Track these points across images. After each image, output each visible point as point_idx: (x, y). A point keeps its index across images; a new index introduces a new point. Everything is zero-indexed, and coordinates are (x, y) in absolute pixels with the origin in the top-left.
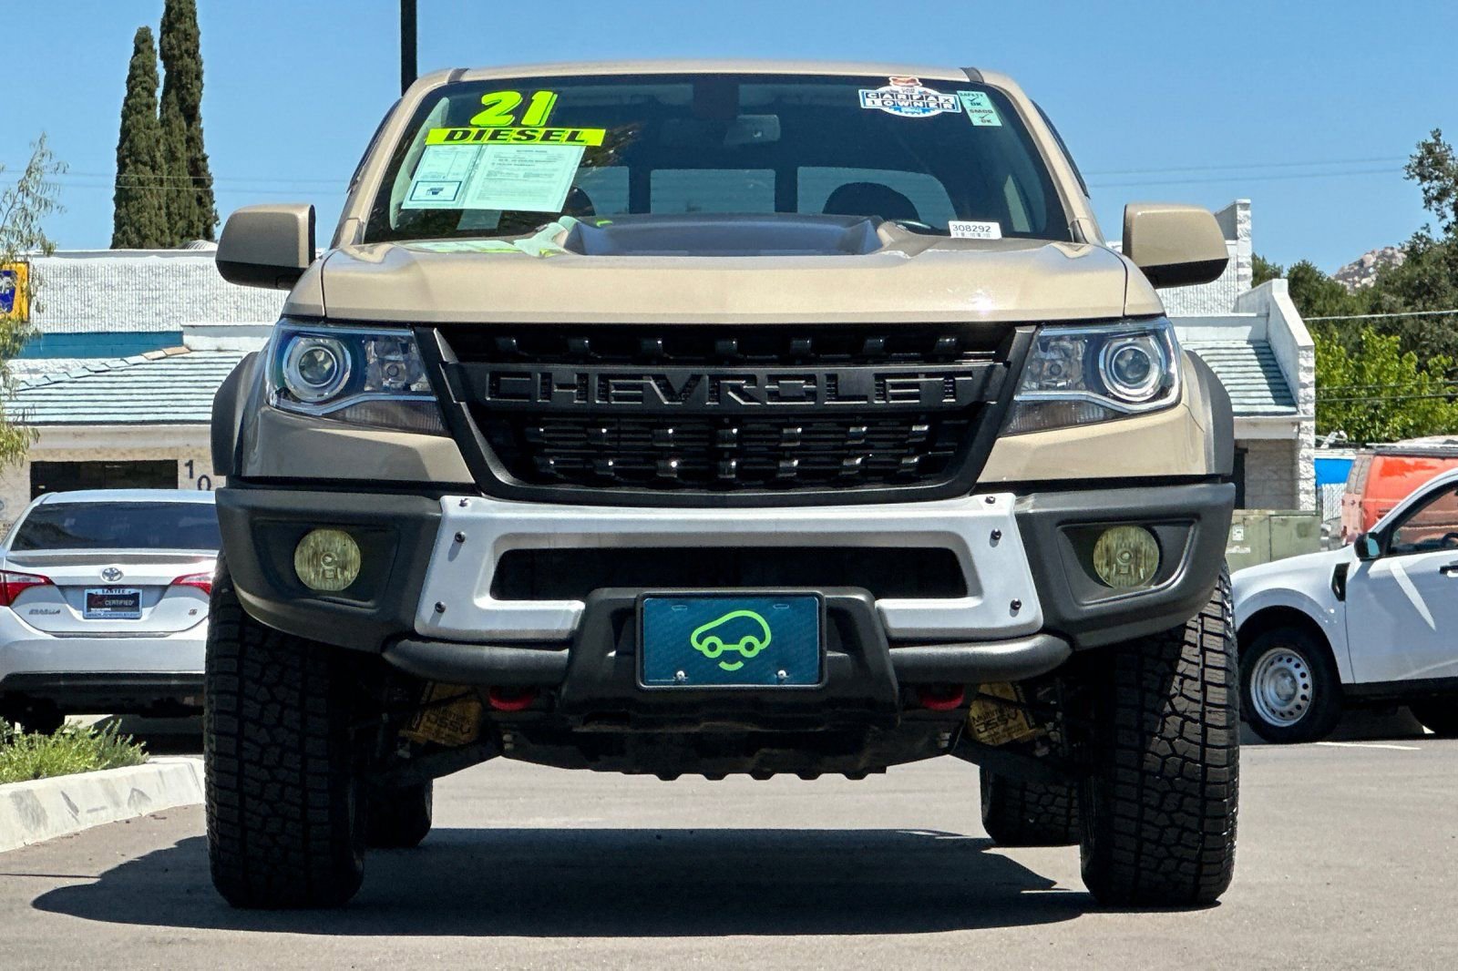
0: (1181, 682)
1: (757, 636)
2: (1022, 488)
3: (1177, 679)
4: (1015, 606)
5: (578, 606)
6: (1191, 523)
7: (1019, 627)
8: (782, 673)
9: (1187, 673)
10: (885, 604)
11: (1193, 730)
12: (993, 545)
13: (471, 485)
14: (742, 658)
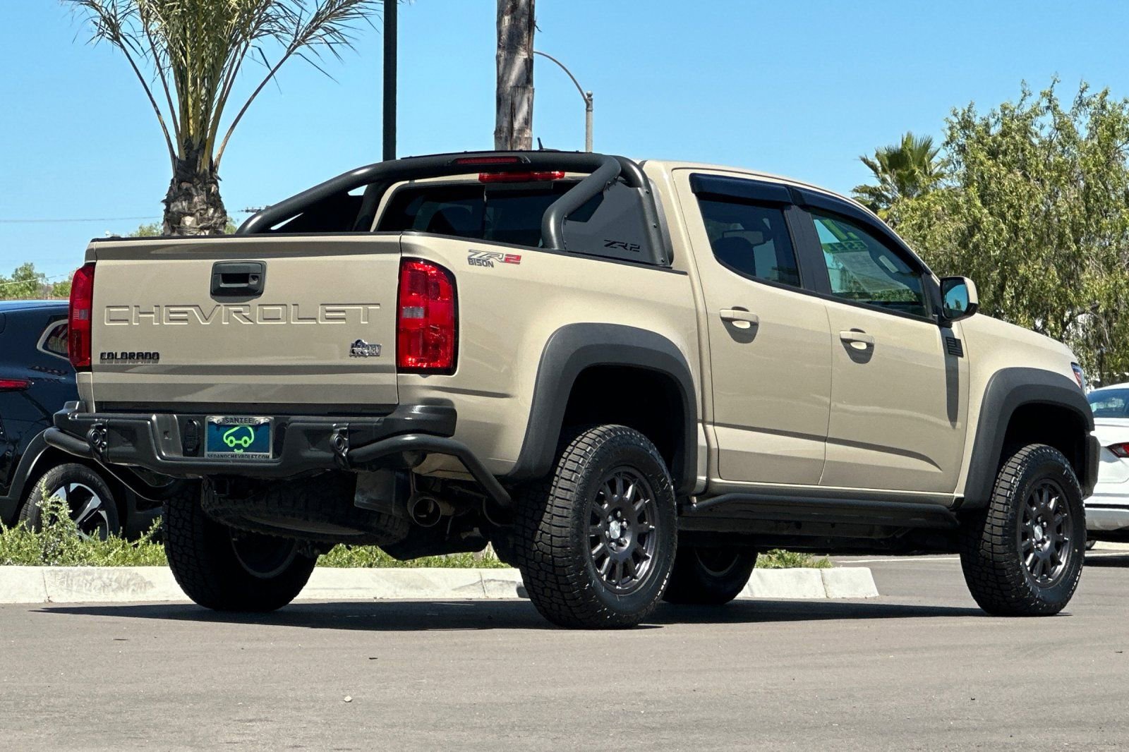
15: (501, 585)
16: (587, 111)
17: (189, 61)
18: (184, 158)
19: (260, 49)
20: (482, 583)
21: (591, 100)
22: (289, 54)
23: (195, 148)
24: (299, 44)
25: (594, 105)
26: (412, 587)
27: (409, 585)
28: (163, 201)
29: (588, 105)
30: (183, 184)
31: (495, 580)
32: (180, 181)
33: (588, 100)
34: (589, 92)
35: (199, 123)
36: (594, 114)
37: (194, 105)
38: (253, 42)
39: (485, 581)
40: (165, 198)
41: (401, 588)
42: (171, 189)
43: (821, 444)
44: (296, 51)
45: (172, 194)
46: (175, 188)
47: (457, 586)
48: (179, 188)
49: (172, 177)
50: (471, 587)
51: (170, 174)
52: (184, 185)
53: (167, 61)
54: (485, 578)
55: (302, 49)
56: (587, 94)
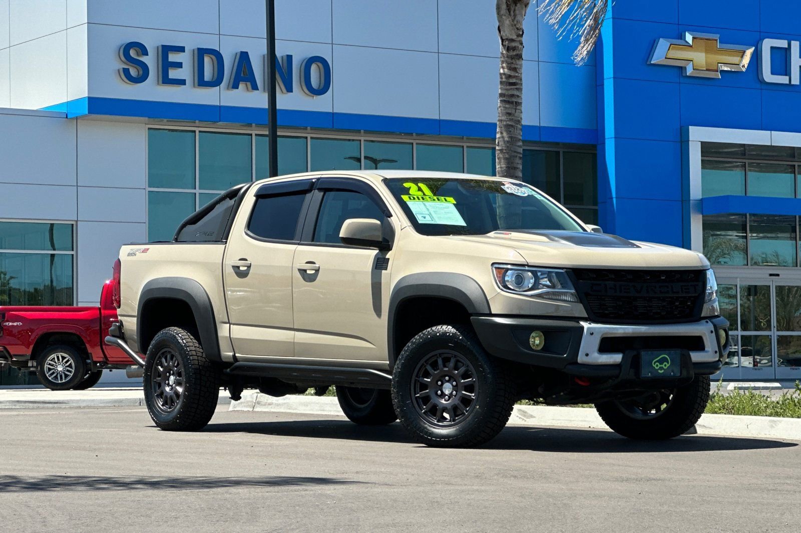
1: (667, 362)
14: (663, 369)
43: (293, 332)
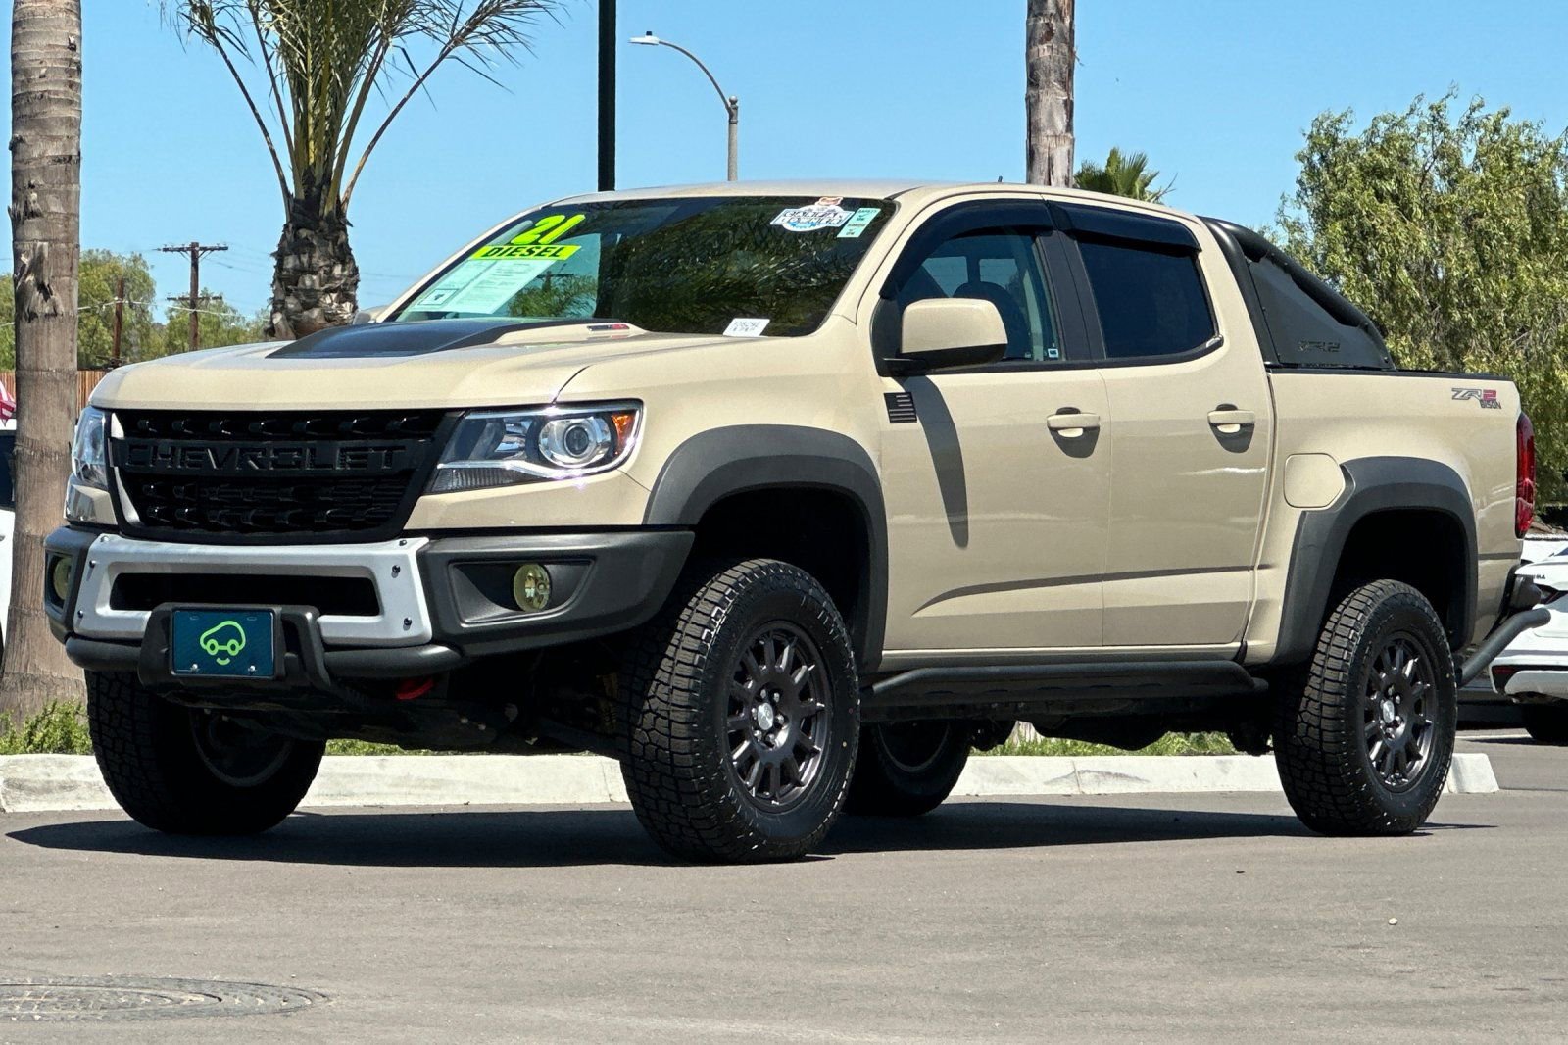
0: (657, 685)
1: (237, 640)
2: (436, 534)
3: (654, 683)
4: (408, 623)
5: (147, 614)
6: (589, 563)
7: (410, 638)
8: (253, 667)
9: (661, 680)
10: (325, 619)
11: (662, 723)
12: (394, 577)
13: (115, 526)
14: (229, 656)
15: (1096, 776)
16: (730, 123)
17: (310, 66)
18: (302, 196)
19: (403, 50)
20: (1076, 775)
21: (736, 108)
22: (442, 57)
23: (317, 183)
24: (456, 44)
25: (740, 116)
26: (1001, 780)
27: (998, 779)
28: (273, 254)
29: (731, 115)
30: (301, 231)
31: (1089, 771)
32: (297, 228)
33: (732, 109)
34: (733, 98)
35: (323, 149)
36: (738, 128)
37: (316, 125)
38: (394, 41)
39: (1079, 773)
40: (277, 249)
41: (989, 781)
42: (284, 237)
44: (450, 54)
45: (285, 243)
46: (289, 236)
47: (1049, 779)
48: (296, 236)
49: (285, 222)
50: (1065, 780)
51: (283, 218)
52: (304, 233)
53: (279, 66)
54: (1078, 769)
55: (460, 51)
56: (731, 101)
